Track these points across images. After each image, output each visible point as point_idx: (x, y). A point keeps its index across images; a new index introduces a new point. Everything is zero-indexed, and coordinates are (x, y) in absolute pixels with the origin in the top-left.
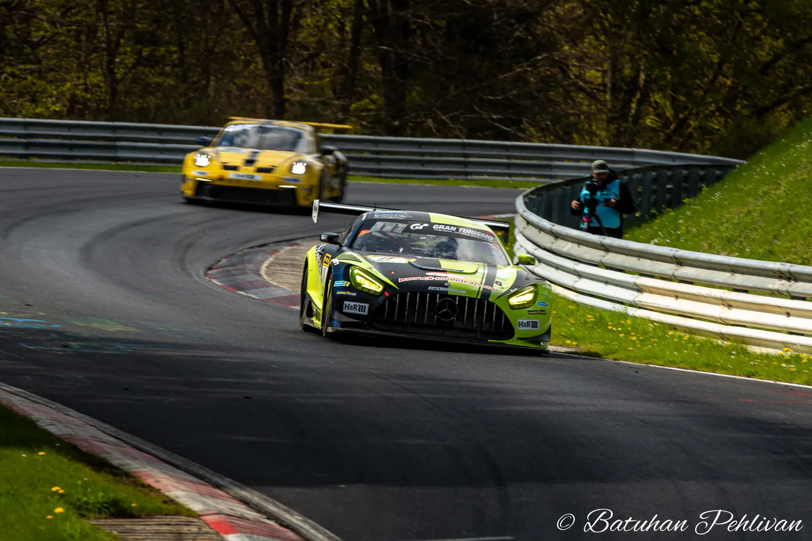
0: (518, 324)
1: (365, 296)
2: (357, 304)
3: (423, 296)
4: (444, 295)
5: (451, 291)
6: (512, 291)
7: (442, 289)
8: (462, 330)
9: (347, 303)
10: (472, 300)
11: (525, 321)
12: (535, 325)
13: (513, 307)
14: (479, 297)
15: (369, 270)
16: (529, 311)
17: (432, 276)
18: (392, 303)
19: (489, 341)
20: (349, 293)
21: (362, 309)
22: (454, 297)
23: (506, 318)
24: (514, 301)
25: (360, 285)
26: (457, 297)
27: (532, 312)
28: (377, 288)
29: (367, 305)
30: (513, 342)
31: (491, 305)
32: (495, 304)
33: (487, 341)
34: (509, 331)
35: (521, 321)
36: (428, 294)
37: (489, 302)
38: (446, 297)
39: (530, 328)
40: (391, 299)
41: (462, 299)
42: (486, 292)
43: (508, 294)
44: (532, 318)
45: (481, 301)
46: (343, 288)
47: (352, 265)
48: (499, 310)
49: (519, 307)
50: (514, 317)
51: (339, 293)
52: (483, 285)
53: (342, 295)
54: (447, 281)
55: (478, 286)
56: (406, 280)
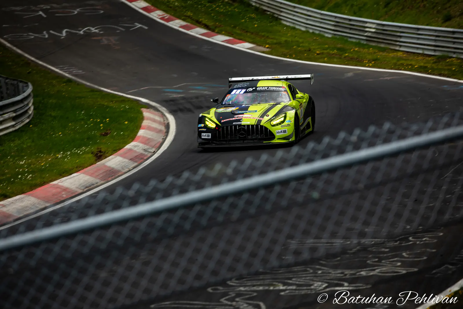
0: (276, 133)
1: (208, 130)
2: (207, 134)
3: (231, 127)
4: (240, 125)
5: (243, 123)
6: (272, 119)
7: (239, 123)
8: (251, 139)
9: (202, 134)
10: (253, 126)
11: (280, 131)
12: (285, 131)
13: (274, 126)
14: (256, 124)
15: (211, 118)
16: (281, 126)
17: (236, 117)
18: (219, 132)
19: (264, 142)
20: (203, 130)
21: (208, 136)
22: (244, 126)
23: (270, 131)
24: (274, 122)
25: (207, 125)
26: (246, 126)
27: (283, 126)
28: (213, 126)
29: (210, 134)
30: (275, 141)
31: (262, 126)
32: (264, 126)
33: (263, 142)
34: (272, 136)
35: (278, 131)
36: (233, 126)
37: (260, 126)
38: (241, 126)
39: (283, 133)
40: (218, 130)
41: (248, 126)
42: (259, 121)
43: (271, 120)
44: (283, 129)
45: (257, 126)
46: (201, 128)
47: (205, 117)
48: (266, 129)
49: (277, 125)
50: (274, 130)
51: (200, 130)
52: (258, 118)
53: (201, 131)
54: (242, 119)
55: (256, 119)
56: (225, 121)
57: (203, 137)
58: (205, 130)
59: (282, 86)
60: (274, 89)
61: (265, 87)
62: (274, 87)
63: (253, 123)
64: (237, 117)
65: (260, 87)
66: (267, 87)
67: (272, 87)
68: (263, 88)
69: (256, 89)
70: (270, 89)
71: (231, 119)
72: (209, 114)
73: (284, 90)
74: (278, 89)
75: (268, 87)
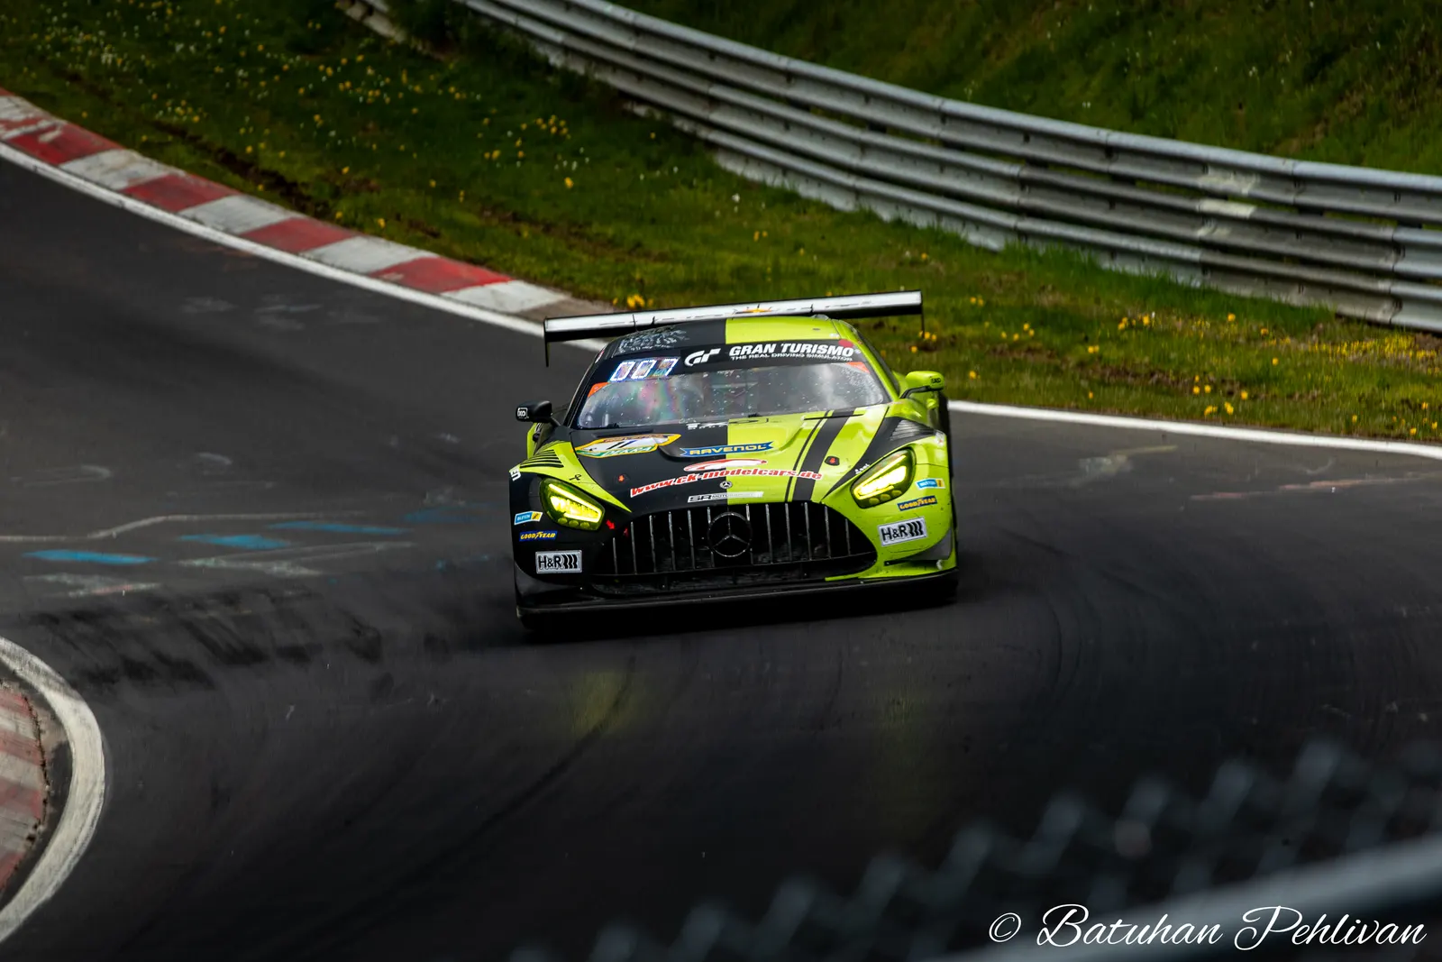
0: (881, 534)
1: (569, 534)
2: (560, 554)
3: (680, 516)
4: (721, 507)
5: (733, 496)
6: (858, 473)
7: (715, 497)
8: (769, 570)
9: (540, 555)
10: (776, 507)
11: (895, 526)
12: (916, 529)
13: (865, 504)
14: (790, 498)
15: (575, 482)
16: (899, 505)
17: (696, 472)
18: (624, 542)
19: (828, 579)
20: (541, 535)
21: (570, 562)
22: (739, 508)
23: (853, 528)
24: (866, 490)
25: (560, 515)
26: (748, 508)
27: (906, 506)
28: (593, 515)
29: (578, 553)
30: (877, 572)
31: (818, 509)
32: (825, 505)
33: (823, 581)
34: (863, 550)
35: (885, 527)
36: (689, 512)
37: (811, 504)
38: (725, 511)
39: (909, 538)
40: (618, 533)
41: (757, 508)
42: (805, 486)
43: (851, 479)
44: (910, 517)
45: (796, 506)
46: (531, 527)
47: (544, 477)
48: (837, 517)
49: (880, 500)
50: (871, 523)
51: (523, 537)
52: (797, 474)
53: (528, 541)
54: (722, 479)
55: (786, 476)
56: (644, 489)
57: (541, 570)
58: (553, 535)
63: (778, 497)
64: (701, 473)
71: (673, 482)
72: (562, 466)
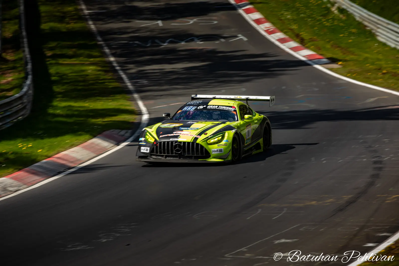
0: (212, 152)
1: (148, 144)
2: (146, 148)
3: (168, 143)
4: (177, 142)
5: (179, 140)
6: (209, 137)
7: (176, 139)
9: (142, 148)
10: (189, 143)
11: (216, 150)
12: (221, 151)
13: (210, 144)
14: (192, 141)
15: (151, 133)
16: (218, 145)
18: (157, 147)
20: (143, 143)
21: (147, 150)
22: (181, 142)
23: (205, 149)
24: (212, 141)
25: (147, 140)
27: (220, 145)
28: (152, 140)
29: (149, 148)
30: (211, 159)
31: (198, 144)
33: (198, 160)
34: (207, 154)
35: (214, 150)
36: (170, 142)
37: (196, 143)
39: (219, 152)
40: (156, 145)
41: (184, 143)
42: (196, 139)
43: (208, 139)
44: (220, 148)
45: (193, 143)
46: (142, 141)
47: (147, 131)
48: (202, 147)
49: (214, 143)
50: (210, 148)
52: (195, 136)
53: (141, 144)
54: (179, 135)
55: (193, 136)
56: (163, 136)
57: (142, 151)
58: (145, 144)
59: (233, 106)
60: (223, 109)
61: (215, 106)
62: (224, 106)
63: (189, 141)
64: (176, 133)
65: (211, 105)
66: (217, 105)
67: (222, 106)
68: (213, 107)
69: (206, 107)
70: (220, 108)
71: (170, 135)
72: (151, 129)
73: (234, 110)
74: (228, 108)
75: (219, 106)
